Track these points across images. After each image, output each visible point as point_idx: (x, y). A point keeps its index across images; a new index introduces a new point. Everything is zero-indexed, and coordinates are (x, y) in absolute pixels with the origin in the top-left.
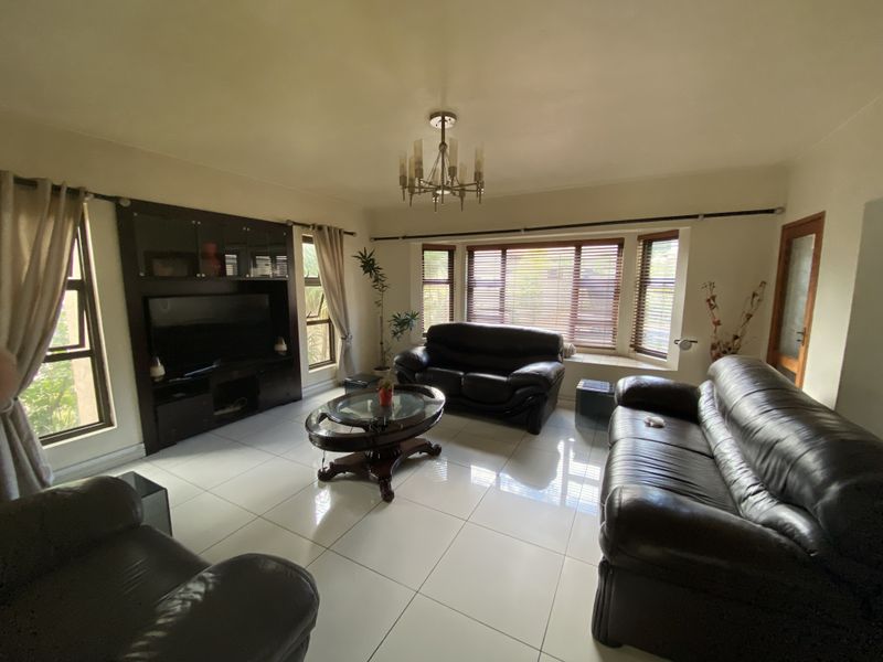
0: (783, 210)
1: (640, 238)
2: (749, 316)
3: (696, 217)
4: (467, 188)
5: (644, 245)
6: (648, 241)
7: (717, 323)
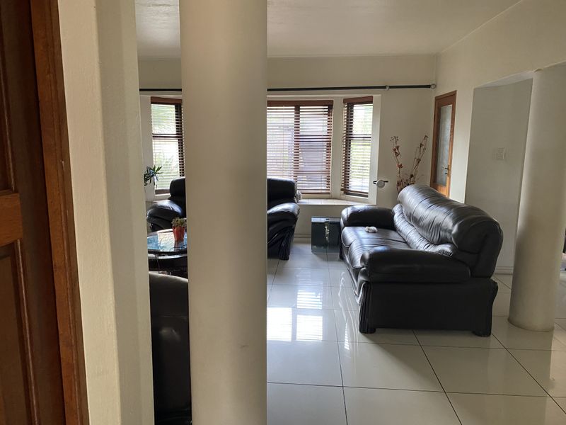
0: (435, 86)
1: (345, 101)
2: (419, 160)
3: (384, 87)
5: (348, 107)
6: (350, 104)
7: (400, 166)
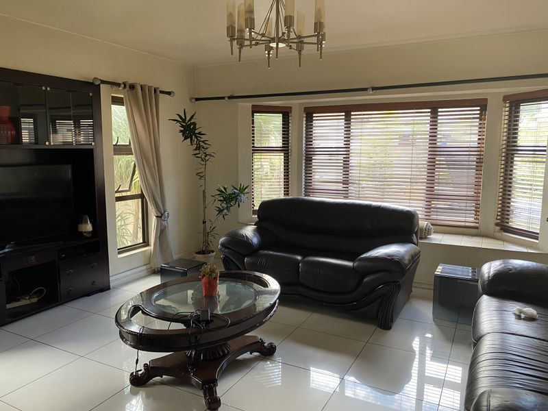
1: (506, 98)
4: (305, 40)
